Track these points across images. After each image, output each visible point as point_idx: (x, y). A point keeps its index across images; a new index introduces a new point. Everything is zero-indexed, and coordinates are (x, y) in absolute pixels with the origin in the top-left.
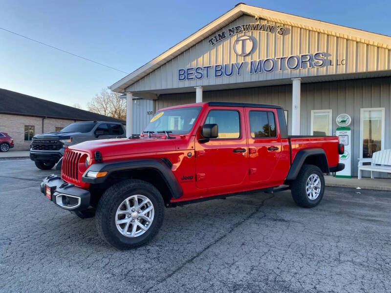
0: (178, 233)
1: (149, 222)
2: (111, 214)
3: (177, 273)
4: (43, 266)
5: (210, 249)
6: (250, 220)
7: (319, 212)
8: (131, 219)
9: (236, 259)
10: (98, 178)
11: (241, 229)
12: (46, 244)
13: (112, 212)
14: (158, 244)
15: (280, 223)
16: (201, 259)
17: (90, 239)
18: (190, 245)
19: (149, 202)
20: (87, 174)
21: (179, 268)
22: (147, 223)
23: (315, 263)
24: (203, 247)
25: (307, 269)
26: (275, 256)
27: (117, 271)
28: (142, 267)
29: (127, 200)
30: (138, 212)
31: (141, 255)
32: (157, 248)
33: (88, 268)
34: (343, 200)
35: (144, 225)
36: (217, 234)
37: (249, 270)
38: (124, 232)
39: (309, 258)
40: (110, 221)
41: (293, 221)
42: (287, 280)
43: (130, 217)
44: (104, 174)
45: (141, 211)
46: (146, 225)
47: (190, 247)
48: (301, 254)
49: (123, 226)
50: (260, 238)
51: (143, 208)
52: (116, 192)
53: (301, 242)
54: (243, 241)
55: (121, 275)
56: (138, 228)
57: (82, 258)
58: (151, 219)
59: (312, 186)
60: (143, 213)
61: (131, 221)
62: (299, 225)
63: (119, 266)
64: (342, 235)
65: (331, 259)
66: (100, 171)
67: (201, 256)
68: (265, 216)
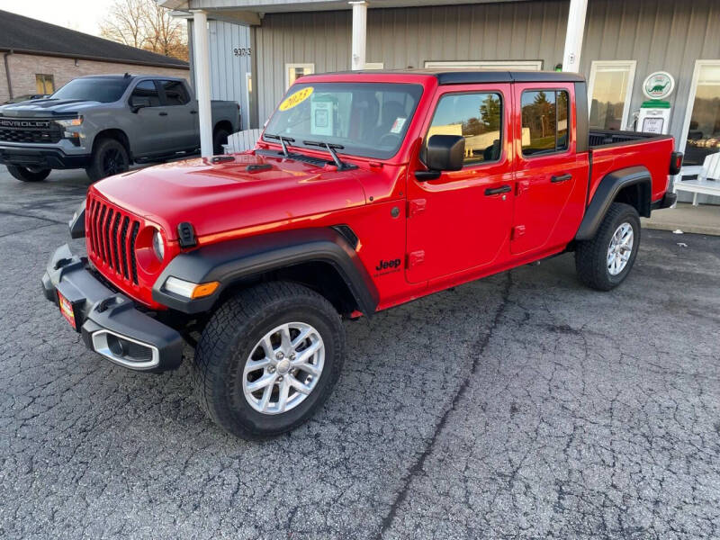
0: (367, 378)
1: (315, 375)
2: (234, 375)
3: (399, 512)
4: (88, 505)
5: (447, 429)
6: (501, 332)
7: (630, 303)
8: (275, 375)
9: (516, 459)
10: (196, 300)
11: (495, 361)
12: (79, 423)
13: (234, 372)
14: (332, 415)
15: (564, 338)
16: (440, 461)
17: (177, 403)
18: (401, 416)
19: (313, 335)
20: (164, 285)
21: (401, 497)
22: (310, 376)
23: (683, 464)
24: (433, 421)
25: (673, 485)
26: (593, 446)
27: (264, 513)
28: (317, 496)
29: (266, 339)
30: (291, 358)
31: (305, 455)
32: (335, 429)
33: (196, 507)
34: (662, 266)
35: (303, 382)
36: (449, 377)
37: (554, 496)
38: (263, 406)
39: (664, 448)
40: (232, 391)
41: (590, 332)
42: (646, 524)
43: (274, 372)
44: (211, 288)
45: (297, 354)
46: (307, 382)
47: (404, 422)
48: (644, 435)
49: (259, 394)
50: (542, 387)
51: (301, 348)
52: (241, 323)
53: (628, 396)
54: (509, 398)
55: (277, 527)
56: (292, 390)
57: (174, 471)
58: (318, 368)
59: (618, 247)
60: (301, 359)
61: (278, 379)
62: (607, 344)
63: (264, 498)
64: (701, 370)
65: (708, 451)
66: (201, 283)
67: (438, 454)
68: (528, 316)
